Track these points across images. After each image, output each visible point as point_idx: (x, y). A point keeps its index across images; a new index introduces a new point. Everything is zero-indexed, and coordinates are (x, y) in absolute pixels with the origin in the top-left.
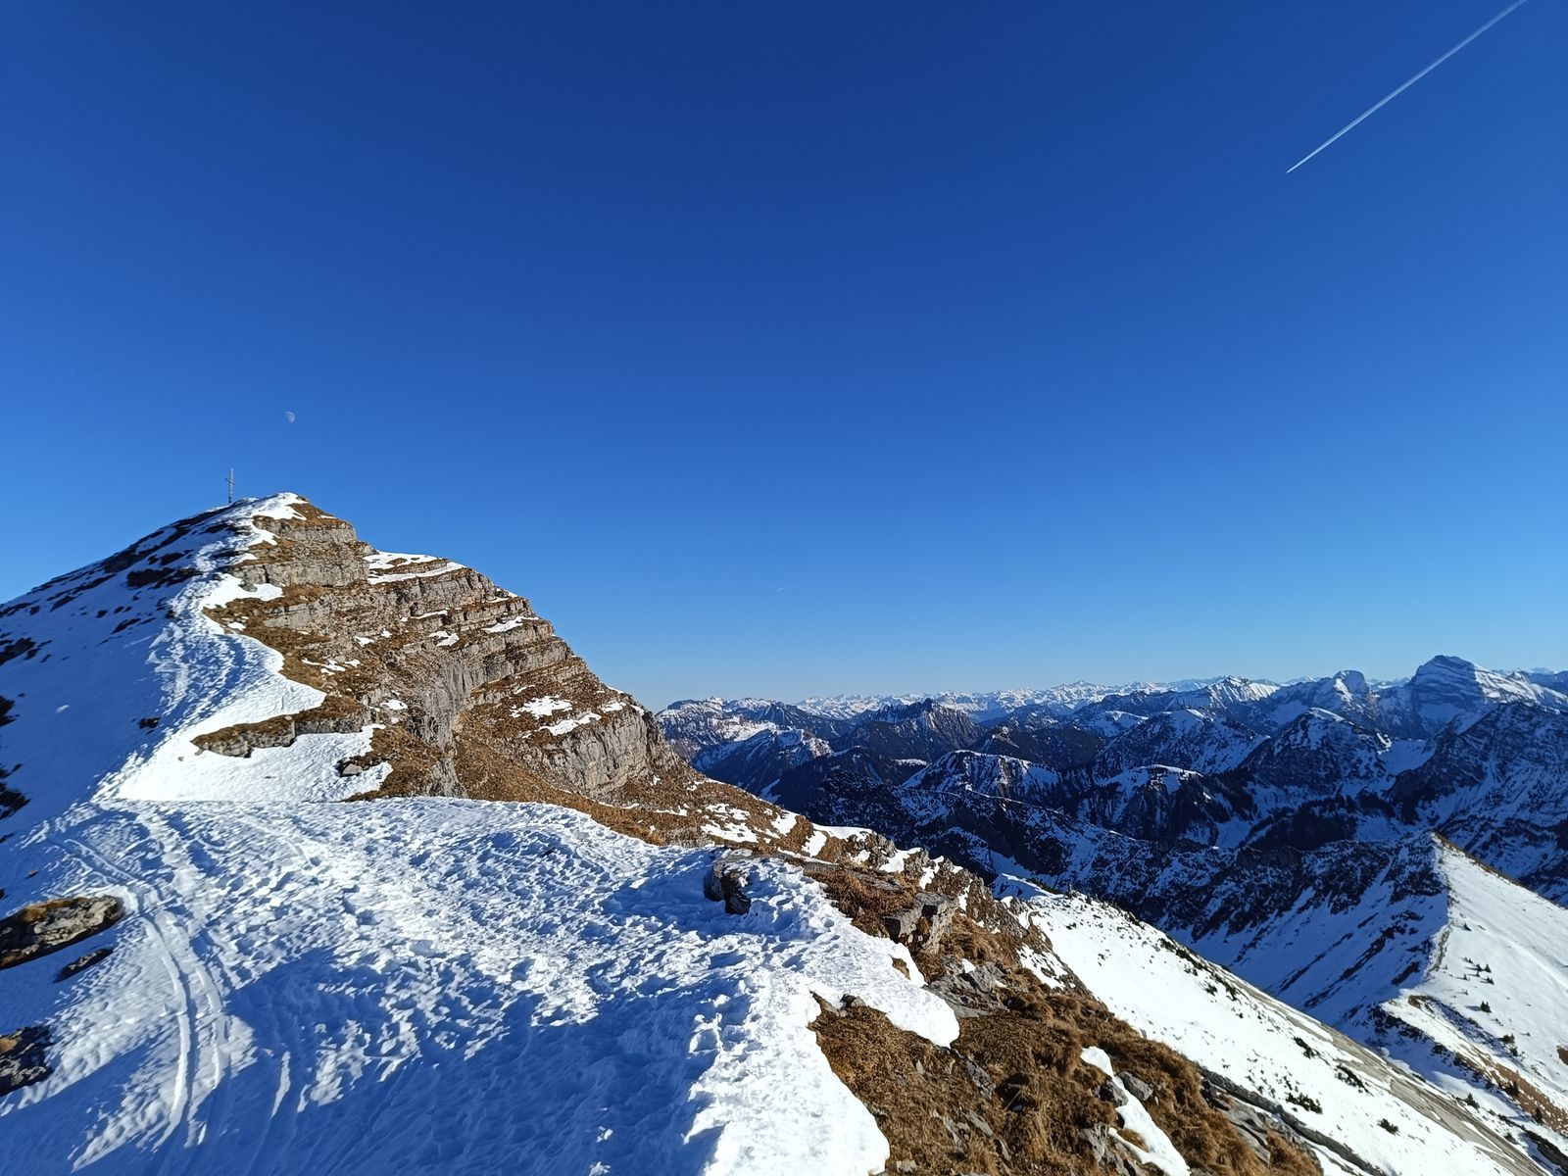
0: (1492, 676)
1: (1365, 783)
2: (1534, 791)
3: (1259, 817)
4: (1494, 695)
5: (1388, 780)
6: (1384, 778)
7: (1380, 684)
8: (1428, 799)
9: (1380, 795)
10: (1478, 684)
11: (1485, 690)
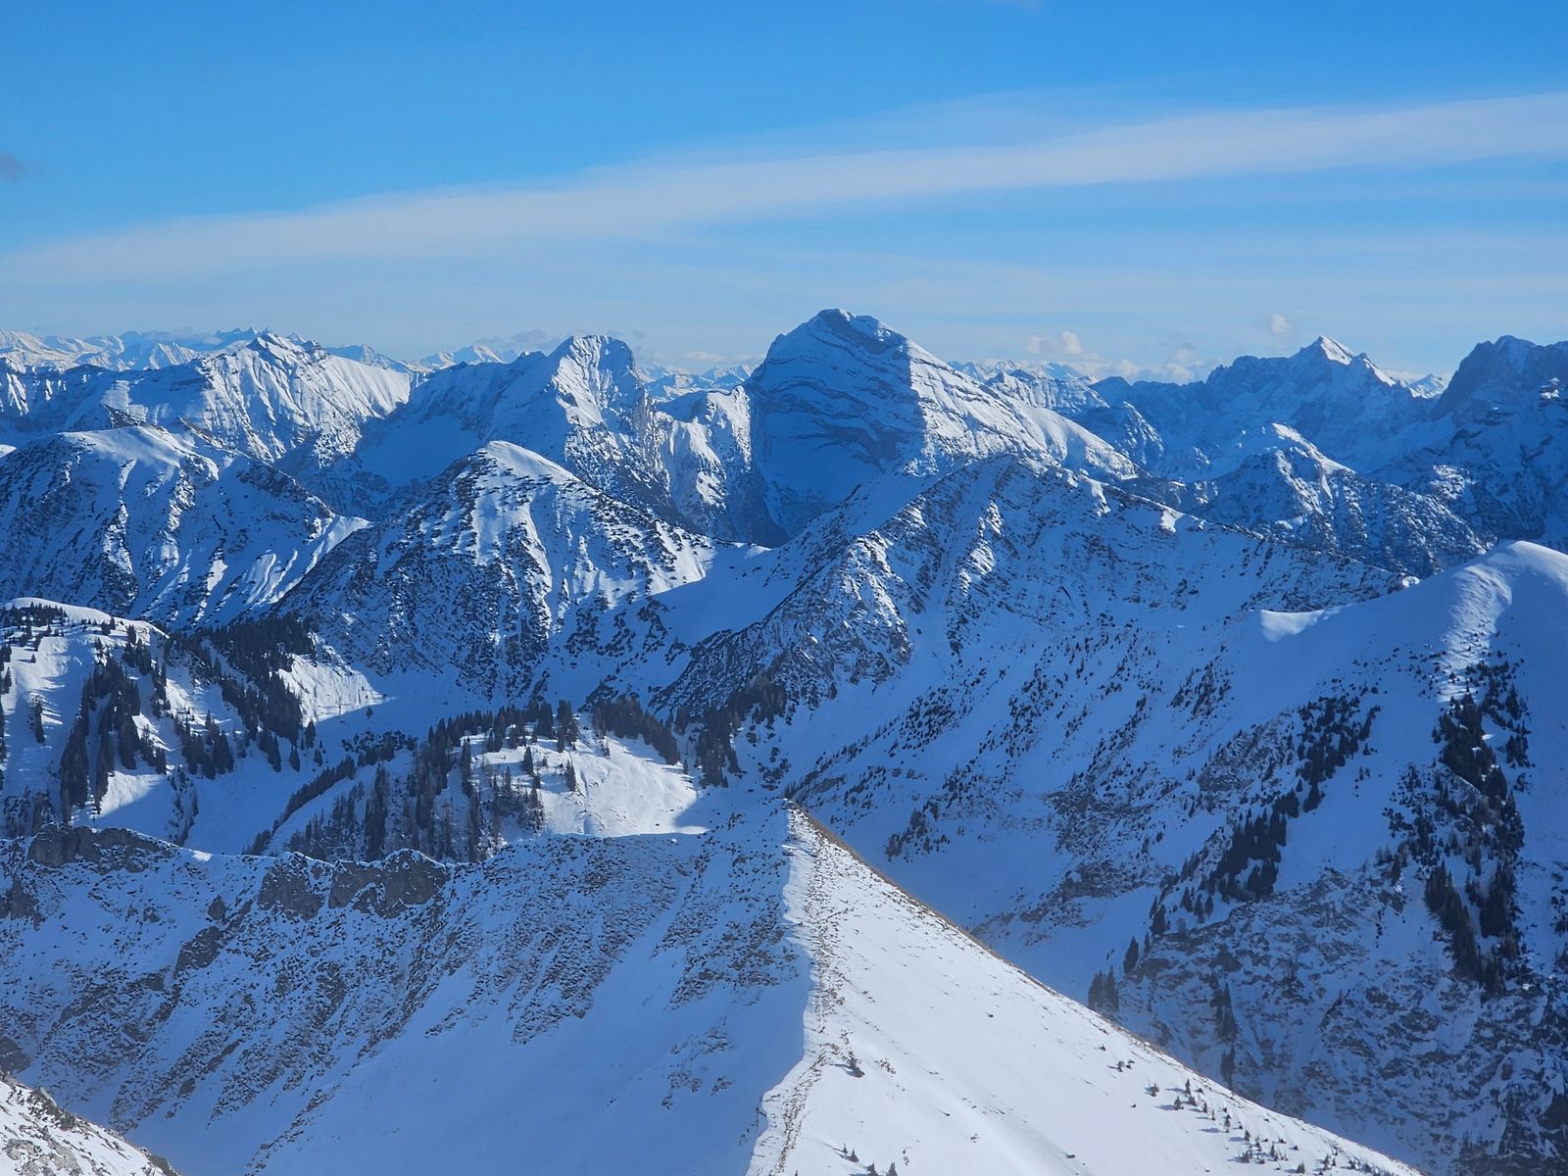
0: (952, 380)
1: (609, 664)
2: (1025, 699)
3: (318, 760)
4: (950, 429)
5: (670, 659)
6: (663, 650)
7: (671, 381)
8: (768, 713)
9: (644, 701)
10: (915, 397)
11: (930, 417)
